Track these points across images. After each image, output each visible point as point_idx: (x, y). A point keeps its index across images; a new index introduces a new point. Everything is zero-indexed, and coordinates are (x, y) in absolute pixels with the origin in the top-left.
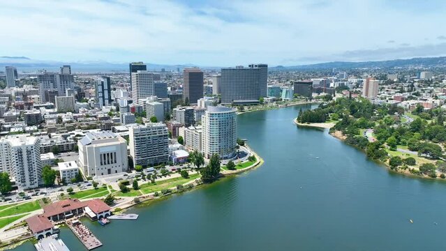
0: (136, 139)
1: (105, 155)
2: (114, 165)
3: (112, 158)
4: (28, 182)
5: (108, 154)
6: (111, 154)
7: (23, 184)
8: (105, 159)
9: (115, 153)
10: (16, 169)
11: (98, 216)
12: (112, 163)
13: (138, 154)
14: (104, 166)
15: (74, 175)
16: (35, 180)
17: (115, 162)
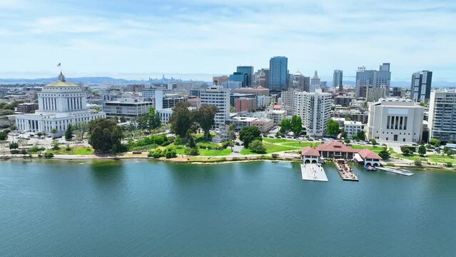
0: (438, 105)
1: (393, 118)
2: (403, 131)
3: (401, 123)
4: (315, 130)
5: (397, 118)
6: (402, 118)
7: (310, 130)
8: (392, 123)
9: (406, 118)
10: (308, 115)
11: (366, 162)
12: (401, 128)
13: (437, 126)
14: (390, 131)
15: (356, 132)
16: (322, 130)
17: (405, 128)
